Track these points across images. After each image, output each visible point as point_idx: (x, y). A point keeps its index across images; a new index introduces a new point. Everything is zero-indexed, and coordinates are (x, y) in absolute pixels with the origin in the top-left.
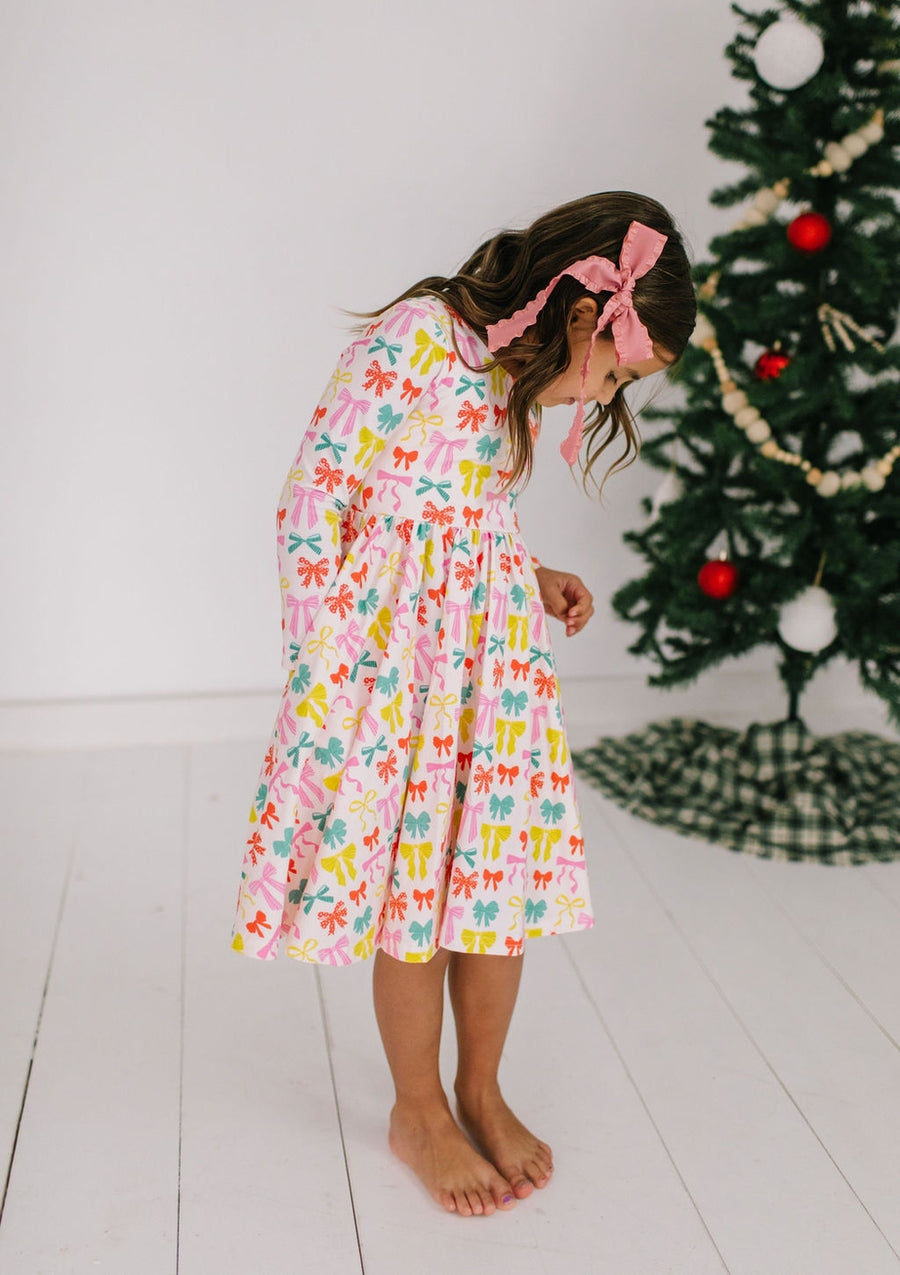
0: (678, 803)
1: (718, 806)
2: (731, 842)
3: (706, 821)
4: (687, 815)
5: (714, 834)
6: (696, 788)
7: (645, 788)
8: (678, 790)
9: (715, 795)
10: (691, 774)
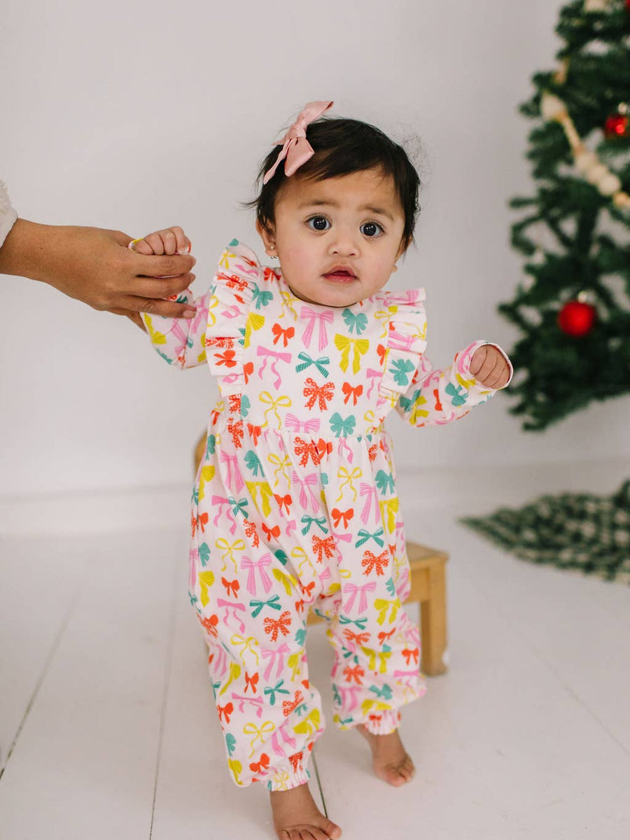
0: (559, 547)
1: (595, 549)
2: (605, 573)
3: (583, 558)
4: (566, 555)
5: (589, 568)
6: (577, 537)
7: (529, 535)
8: (561, 539)
9: (594, 541)
10: (572, 526)
